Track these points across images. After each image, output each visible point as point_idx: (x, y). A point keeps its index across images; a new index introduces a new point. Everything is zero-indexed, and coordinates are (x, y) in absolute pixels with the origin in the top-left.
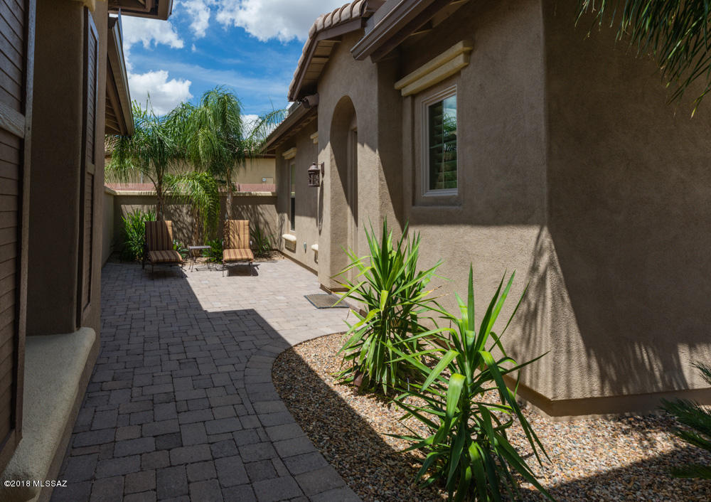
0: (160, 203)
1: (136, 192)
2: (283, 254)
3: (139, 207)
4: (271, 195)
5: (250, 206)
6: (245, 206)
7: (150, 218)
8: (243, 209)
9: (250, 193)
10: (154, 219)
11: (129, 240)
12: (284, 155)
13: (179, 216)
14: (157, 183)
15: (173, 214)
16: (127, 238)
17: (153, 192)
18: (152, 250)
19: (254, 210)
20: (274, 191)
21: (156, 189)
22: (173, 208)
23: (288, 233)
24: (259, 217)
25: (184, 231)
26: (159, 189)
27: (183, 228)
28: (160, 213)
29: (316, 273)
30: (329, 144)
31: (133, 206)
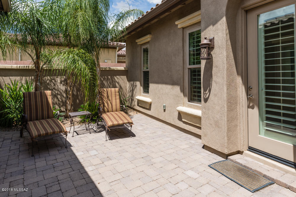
0: (38, 75)
1: (14, 66)
2: (134, 109)
3: (18, 78)
4: (124, 69)
5: (109, 77)
6: (106, 77)
7: (28, 88)
8: (104, 79)
9: (110, 68)
10: (32, 89)
11: (7, 108)
12: (137, 41)
13: (55, 85)
14: (35, 57)
15: (48, 84)
16: (4, 107)
17: (31, 66)
18: (31, 120)
19: (112, 80)
20: (125, 67)
21: (35, 63)
22: (49, 79)
23: (140, 96)
24: (115, 84)
25: (59, 97)
26: (37, 64)
27: (58, 94)
28: (38, 83)
29: (199, 137)
30: (224, 19)
31: (11, 77)
